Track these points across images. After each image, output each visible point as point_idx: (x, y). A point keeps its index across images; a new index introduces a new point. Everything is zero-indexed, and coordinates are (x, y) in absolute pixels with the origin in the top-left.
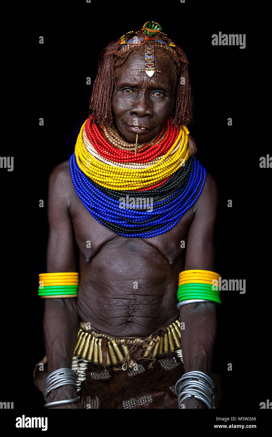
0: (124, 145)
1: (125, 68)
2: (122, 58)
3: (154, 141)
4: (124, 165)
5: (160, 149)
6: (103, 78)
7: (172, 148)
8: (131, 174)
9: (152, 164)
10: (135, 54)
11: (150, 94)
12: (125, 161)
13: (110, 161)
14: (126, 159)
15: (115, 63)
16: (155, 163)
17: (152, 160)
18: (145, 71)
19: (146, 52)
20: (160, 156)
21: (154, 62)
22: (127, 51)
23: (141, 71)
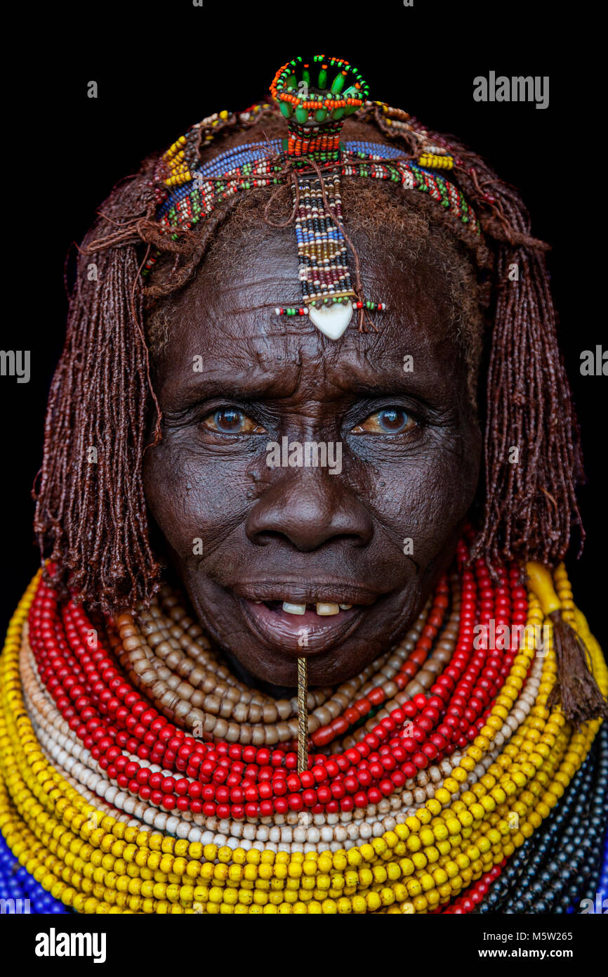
0: (241, 713)
1: (198, 303)
2: (182, 254)
3: (399, 672)
4: (249, 831)
5: (439, 721)
6: (92, 366)
7: (499, 711)
8: (293, 884)
9: (400, 809)
10: (245, 229)
11: (346, 426)
12: (252, 808)
13: (175, 812)
14: (259, 800)
15: (148, 281)
16: (414, 801)
17: (399, 790)
18: (306, 311)
19: (300, 213)
20: (436, 763)
21: (346, 259)
22: (203, 218)
23: (284, 313)
